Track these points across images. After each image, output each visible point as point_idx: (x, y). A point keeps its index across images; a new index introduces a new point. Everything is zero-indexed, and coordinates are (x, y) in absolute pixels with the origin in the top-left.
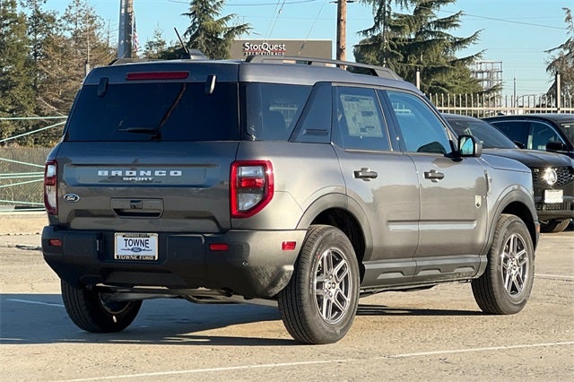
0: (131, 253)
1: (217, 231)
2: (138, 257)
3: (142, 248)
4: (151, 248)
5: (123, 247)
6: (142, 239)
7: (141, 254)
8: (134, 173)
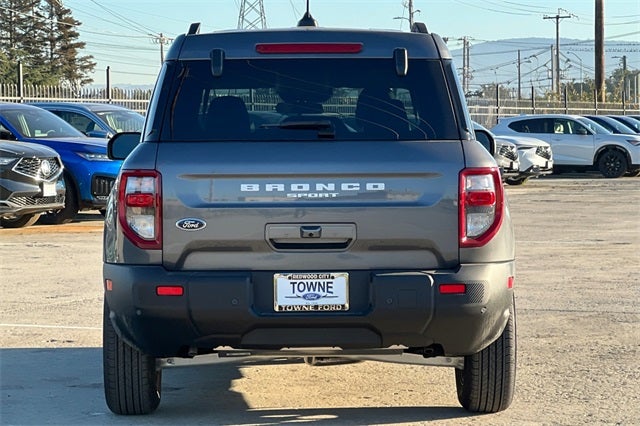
0: (303, 302)
1: (436, 265)
2: (316, 307)
3: (321, 293)
4: (337, 293)
5: (287, 294)
6: (322, 282)
7: (320, 302)
8: (306, 187)
